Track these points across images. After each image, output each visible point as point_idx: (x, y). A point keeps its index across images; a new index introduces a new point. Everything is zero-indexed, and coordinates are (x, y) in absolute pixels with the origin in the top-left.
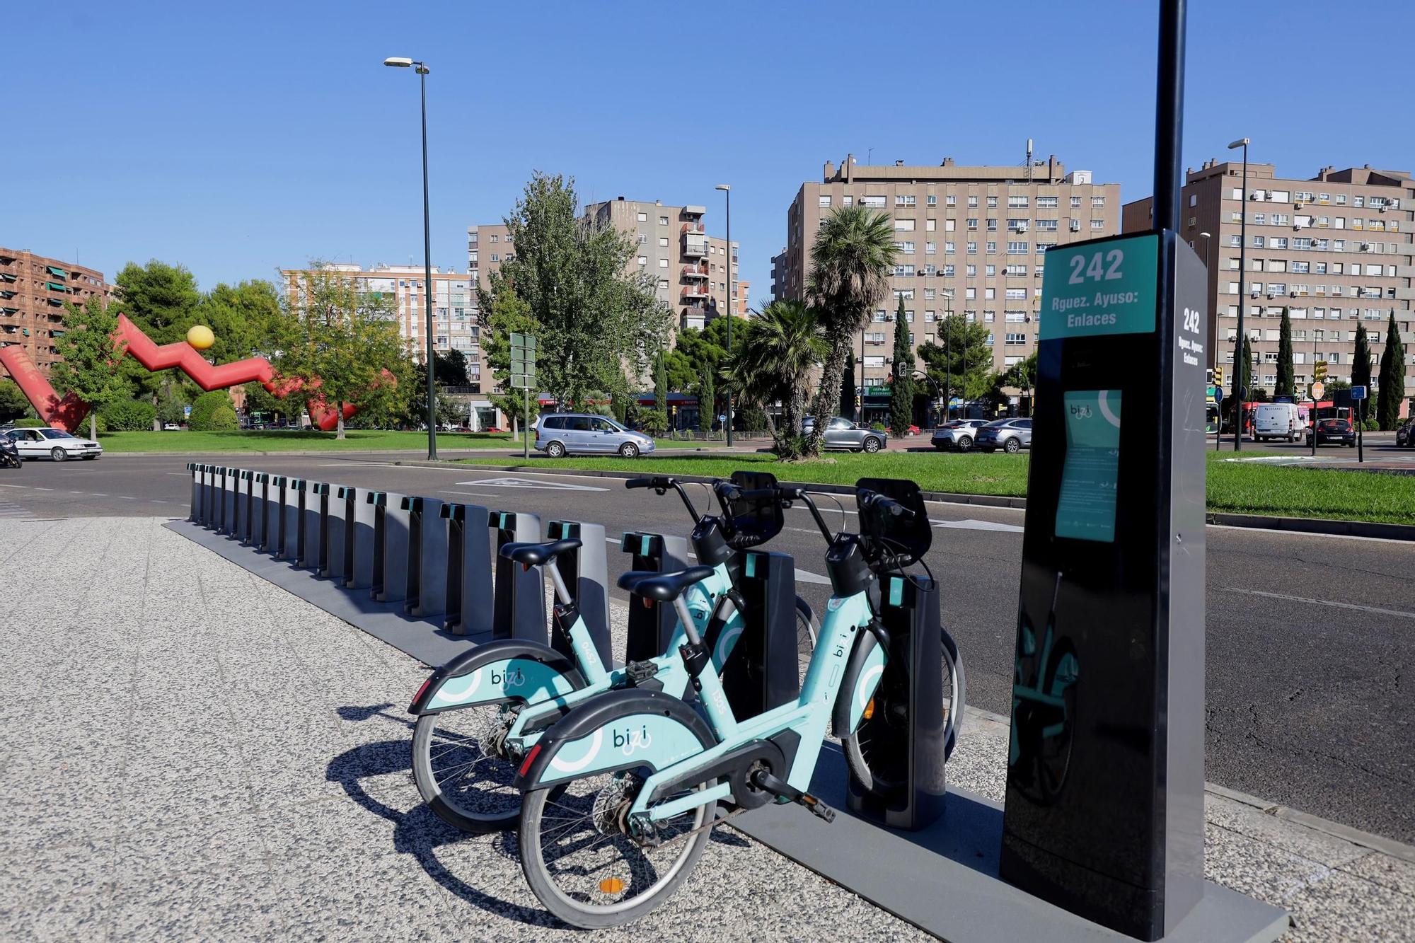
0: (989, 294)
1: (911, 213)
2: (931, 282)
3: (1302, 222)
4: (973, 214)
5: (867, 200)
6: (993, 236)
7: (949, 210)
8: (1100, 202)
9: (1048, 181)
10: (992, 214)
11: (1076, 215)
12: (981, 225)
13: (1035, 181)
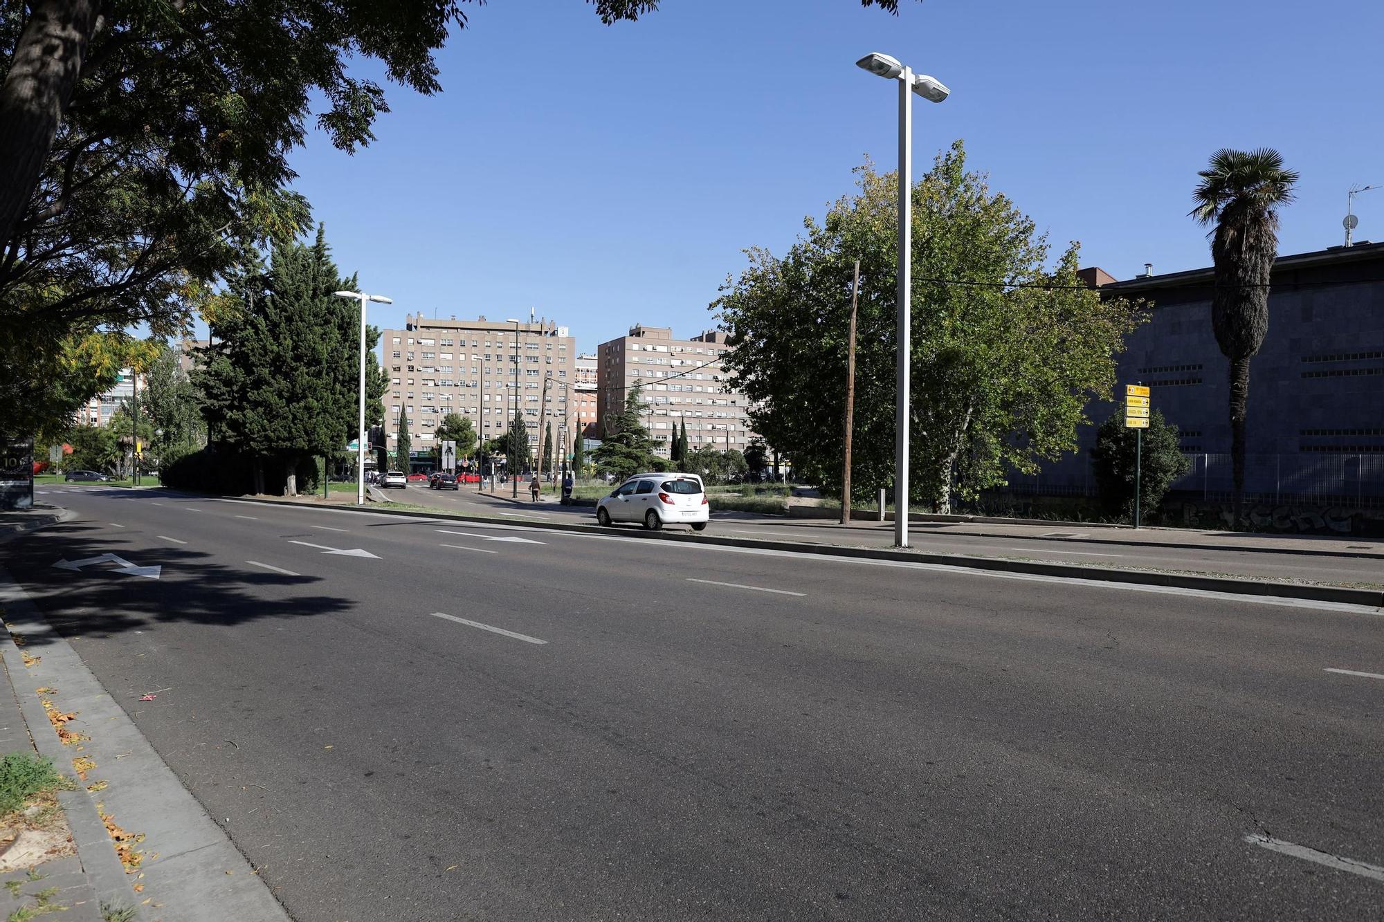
0: (499, 398)
1: (450, 349)
2: (463, 390)
3: (676, 363)
4: (488, 351)
5: (422, 341)
6: (500, 365)
7: (474, 349)
8: (564, 347)
9: (540, 333)
10: (500, 352)
11: (549, 353)
12: (493, 358)
13: (532, 332)
